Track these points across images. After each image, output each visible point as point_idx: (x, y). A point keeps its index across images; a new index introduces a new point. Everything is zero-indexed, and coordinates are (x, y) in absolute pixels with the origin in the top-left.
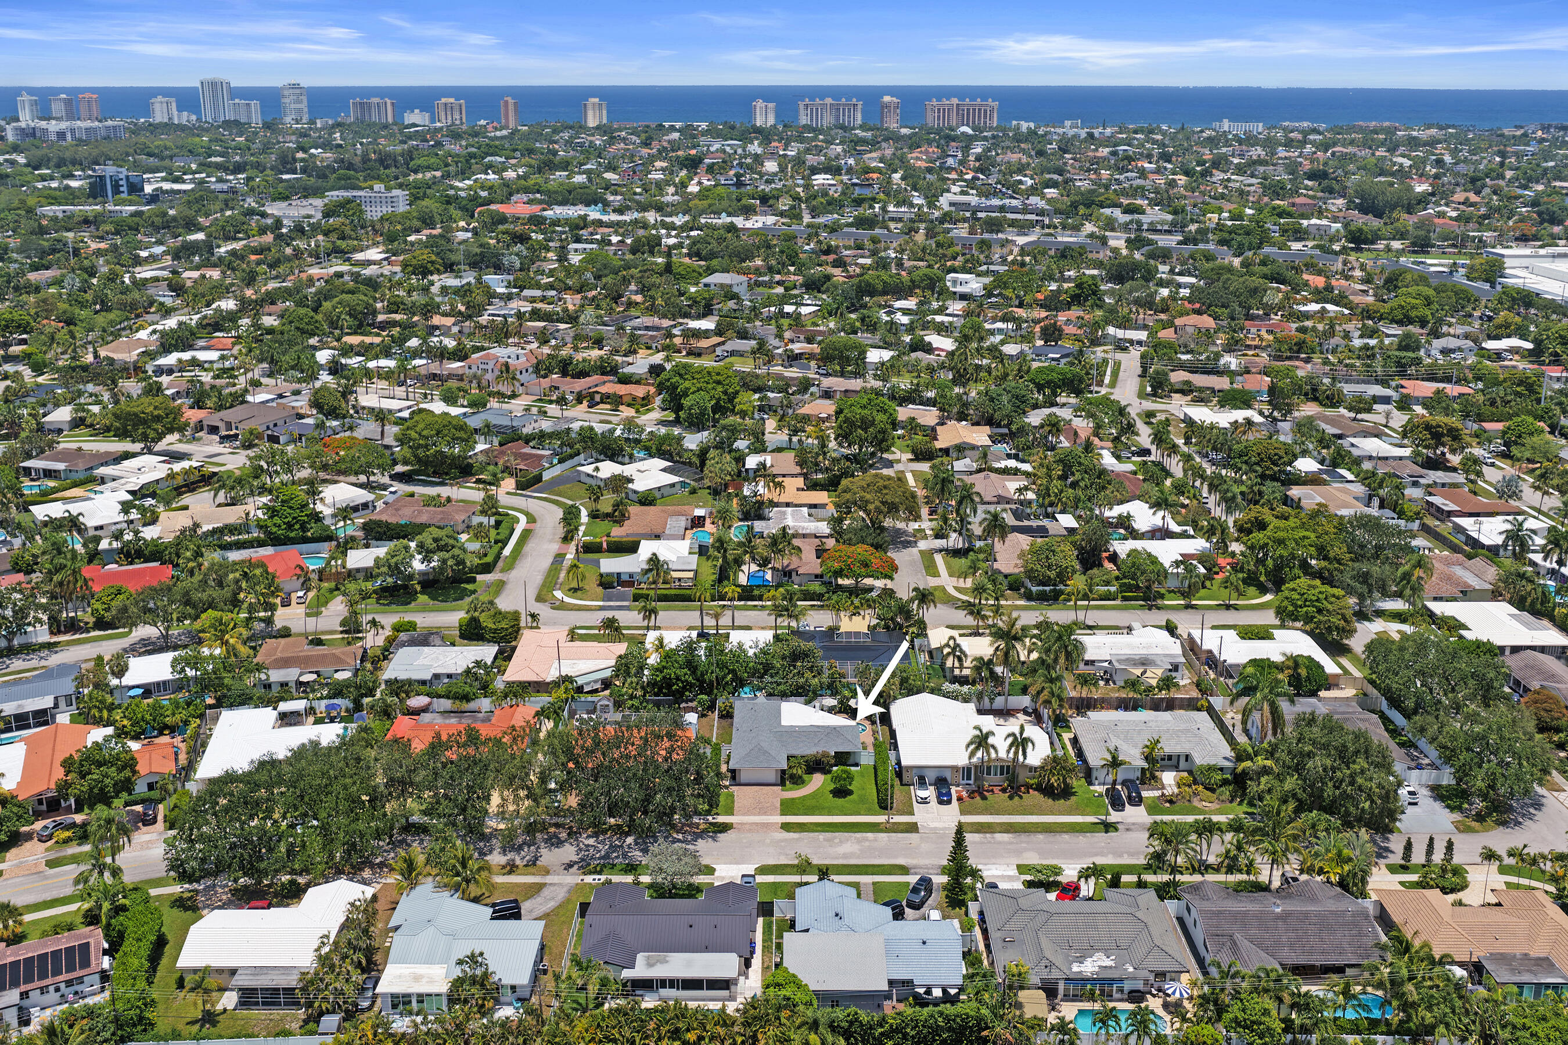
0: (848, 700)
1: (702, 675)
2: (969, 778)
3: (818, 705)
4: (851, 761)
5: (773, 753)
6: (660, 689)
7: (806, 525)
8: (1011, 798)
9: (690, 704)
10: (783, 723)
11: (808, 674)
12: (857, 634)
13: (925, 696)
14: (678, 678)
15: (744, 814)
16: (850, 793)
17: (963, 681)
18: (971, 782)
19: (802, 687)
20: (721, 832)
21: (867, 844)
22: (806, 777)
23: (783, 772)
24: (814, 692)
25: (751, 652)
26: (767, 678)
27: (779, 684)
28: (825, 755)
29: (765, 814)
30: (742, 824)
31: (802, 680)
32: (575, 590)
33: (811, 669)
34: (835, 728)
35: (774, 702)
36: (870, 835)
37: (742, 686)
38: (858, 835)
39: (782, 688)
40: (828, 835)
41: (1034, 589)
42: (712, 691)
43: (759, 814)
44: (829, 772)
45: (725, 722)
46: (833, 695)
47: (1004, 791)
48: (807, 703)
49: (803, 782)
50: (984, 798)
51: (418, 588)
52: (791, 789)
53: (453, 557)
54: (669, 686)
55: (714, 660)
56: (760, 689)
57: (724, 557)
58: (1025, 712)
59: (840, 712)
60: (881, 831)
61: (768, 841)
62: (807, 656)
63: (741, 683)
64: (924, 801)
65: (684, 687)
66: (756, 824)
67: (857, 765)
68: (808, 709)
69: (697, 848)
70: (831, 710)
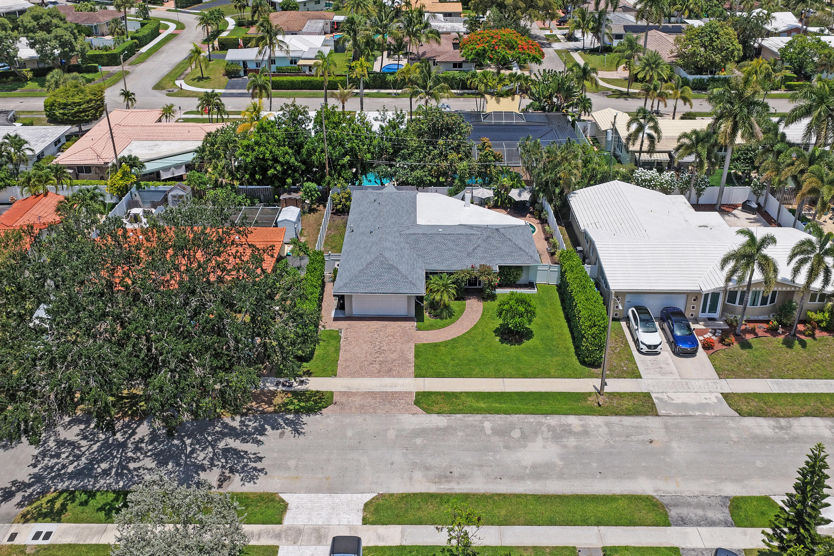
0: (507, 190)
1: (310, 154)
2: (713, 309)
3: (468, 196)
4: (523, 279)
5: (403, 268)
6: (252, 175)
7: (442, 24)
8: (788, 344)
9: (294, 195)
10: (421, 221)
11: (453, 156)
12: (509, 114)
13: (617, 185)
14: (275, 160)
15: (353, 375)
16: (528, 335)
17: (660, 167)
18: (716, 315)
19: (445, 174)
20: (310, 411)
21: (572, 442)
22: (454, 305)
23: (420, 299)
24: (462, 180)
25: (376, 127)
26: (399, 163)
27: (413, 169)
28: (485, 270)
29: (389, 373)
30: (347, 394)
31: (445, 164)
32: (201, 79)
33: (457, 149)
34: (497, 229)
35: (406, 192)
36: (573, 420)
37: (364, 172)
38: (553, 420)
39: (418, 173)
40: (499, 419)
41: (691, 77)
42: (323, 177)
43: (379, 374)
44: (493, 297)
45: (338, 219)
46: (485, 184)
47: (773, 331)
48: (452, 194)
49: (451, 314)
50: (746, 345)
51: (30, 75)
52: (431, 327)
53: (56, 37)
54: (264, 170)
55: (324, 135)
56: (390, 176)
57: (355, 40)
58: (746, 207)
59: (495, 206)
60: (591, 412)
61: (391, 434)
62: (451, 131)
63: (365, 168)
64: (653, 350)
65: (284, 172)
66: (373, 394)
67: (531, 285)
68: (454, 201)
69: (261, 450)
70: (483, 203)
